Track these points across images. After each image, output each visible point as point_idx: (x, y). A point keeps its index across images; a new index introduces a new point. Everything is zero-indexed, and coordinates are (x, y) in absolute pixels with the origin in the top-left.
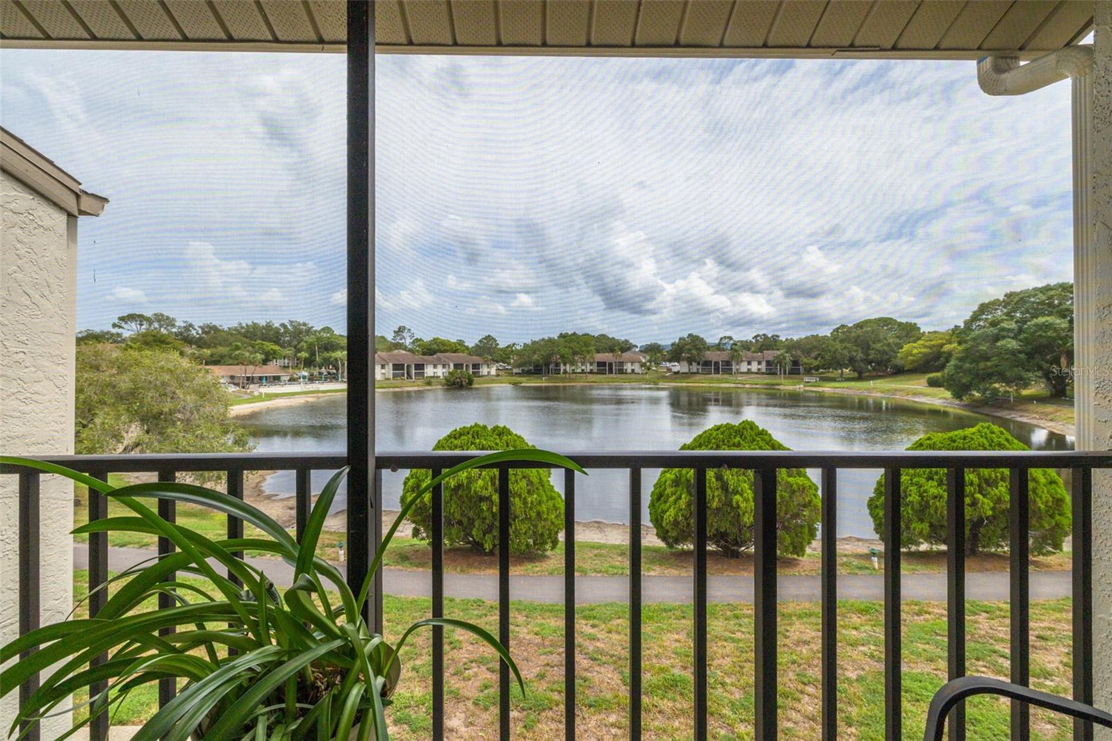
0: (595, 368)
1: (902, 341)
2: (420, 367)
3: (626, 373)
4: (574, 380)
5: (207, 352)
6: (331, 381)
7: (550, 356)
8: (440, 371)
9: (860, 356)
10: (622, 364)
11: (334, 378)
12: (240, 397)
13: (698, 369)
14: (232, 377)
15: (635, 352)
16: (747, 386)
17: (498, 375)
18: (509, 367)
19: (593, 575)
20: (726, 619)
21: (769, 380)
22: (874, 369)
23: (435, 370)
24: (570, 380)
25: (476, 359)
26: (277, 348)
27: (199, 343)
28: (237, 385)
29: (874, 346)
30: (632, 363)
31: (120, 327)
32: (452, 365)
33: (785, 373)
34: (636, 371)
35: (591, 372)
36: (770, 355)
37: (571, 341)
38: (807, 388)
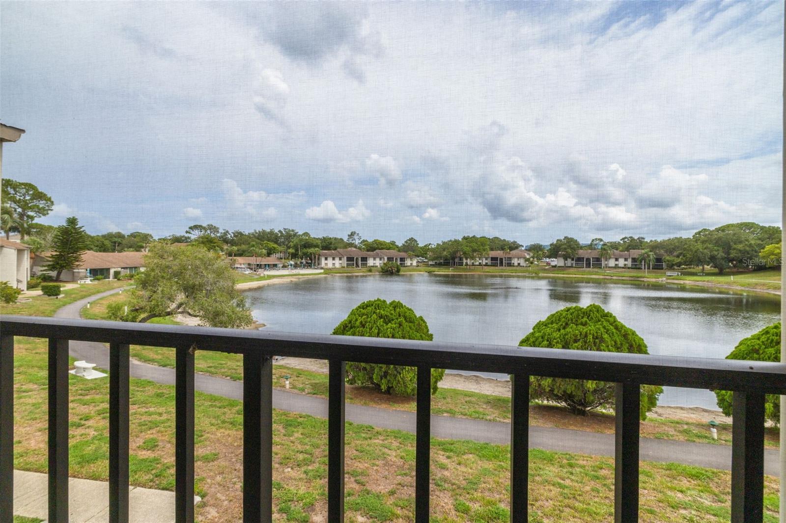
0: (489, 262)
1: (764, 242)
2: (364, 259)
3: (514, 266)
4: (473, 270)
5: (235, 248)
6: (308, 268)
7: (455, 252)
8: (378, 262)
9: (721, 254)
10: (510, 259)
11: (309, 266)
12: (252, 277)
13: (572, 264)
14: (249, 264)
15: (521, 251)
16: (614, 278)
17: (418, 266)
18: (426, 260)
19: (460, 417)
20: (561, 466)
21: (634, 273)
22: (735, 266)
23: (375, 262)
24: (470, 270)
25: (403, 254)
26: (275, 246)
27: (232, 243)
28: (252, 269)
29: (735, 246)
30: (518, 258)
31: (190, 233)
32: (386, 258)
33: (649, 268)
34: (521, 265)
35: (486, 265)
36: (635, 253)
37: (471, 242)
38: (669, 281)
